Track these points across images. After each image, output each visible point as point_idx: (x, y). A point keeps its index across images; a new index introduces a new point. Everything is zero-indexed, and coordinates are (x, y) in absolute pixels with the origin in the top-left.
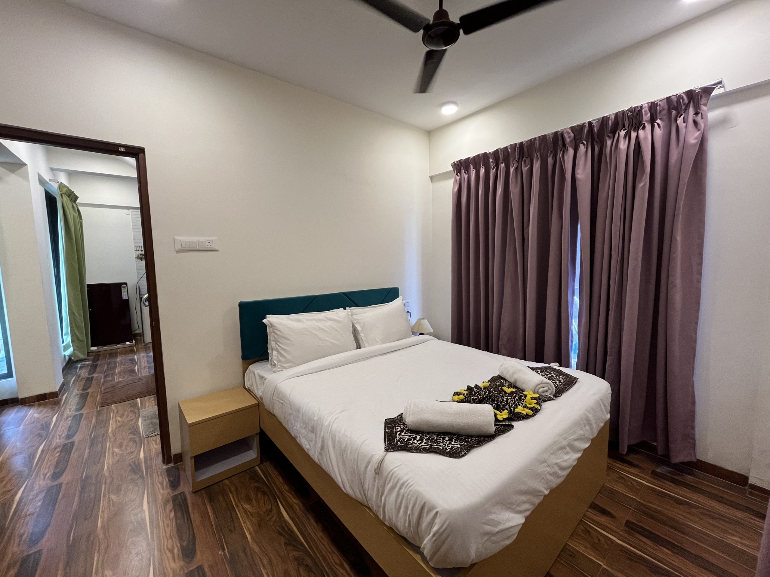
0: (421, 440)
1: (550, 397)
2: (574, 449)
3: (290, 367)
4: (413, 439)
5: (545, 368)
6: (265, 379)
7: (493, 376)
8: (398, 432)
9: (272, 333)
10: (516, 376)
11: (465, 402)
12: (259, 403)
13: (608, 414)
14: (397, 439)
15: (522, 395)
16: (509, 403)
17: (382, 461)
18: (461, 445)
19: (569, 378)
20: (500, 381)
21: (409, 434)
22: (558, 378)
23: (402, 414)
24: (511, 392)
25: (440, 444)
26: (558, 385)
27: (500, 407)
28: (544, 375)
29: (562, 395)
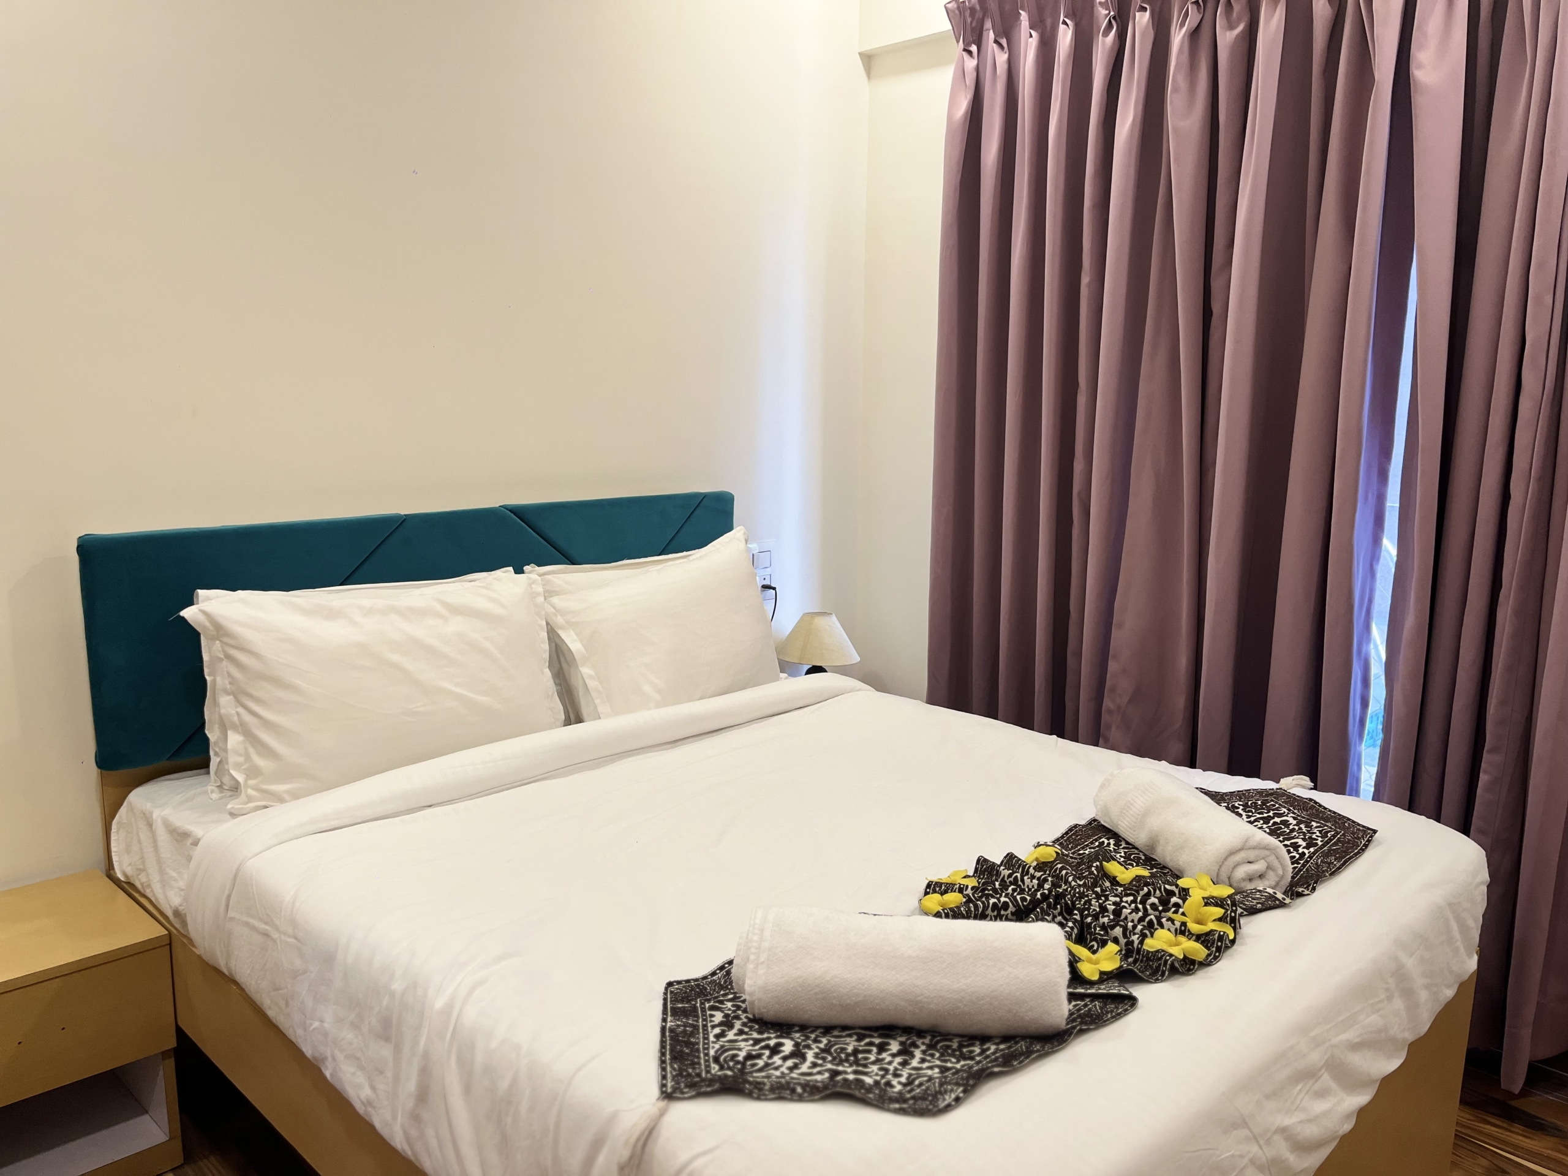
0: (798, 1054)
1: (1272, 897)
2: (1348, 1079)
3: (296, 796)
4: (767, 1053)
5: (1260, 793)
6: (196, 843)
7: (1072, 823)
8: (713, 1027)
9: (221, 660)
10: (1155, 823)
11: (967, 916)
12: (170, 934)
13: (1470, 956)
14: (707, 1055)
15: (1173, 888)
16: (1126, 918)
17: (649, 1135)
18: (944, 1070)
19: (1344, 828)
20: (1096, 840)
21: (755, 1035)
22: (1304, 830)
23: (731, 962)
24: (1134, 879)
25: (865, 1066)
26: (1304, 854)
27: (1091, 934)
28: (1255, 821)
29: (1314, 889)
